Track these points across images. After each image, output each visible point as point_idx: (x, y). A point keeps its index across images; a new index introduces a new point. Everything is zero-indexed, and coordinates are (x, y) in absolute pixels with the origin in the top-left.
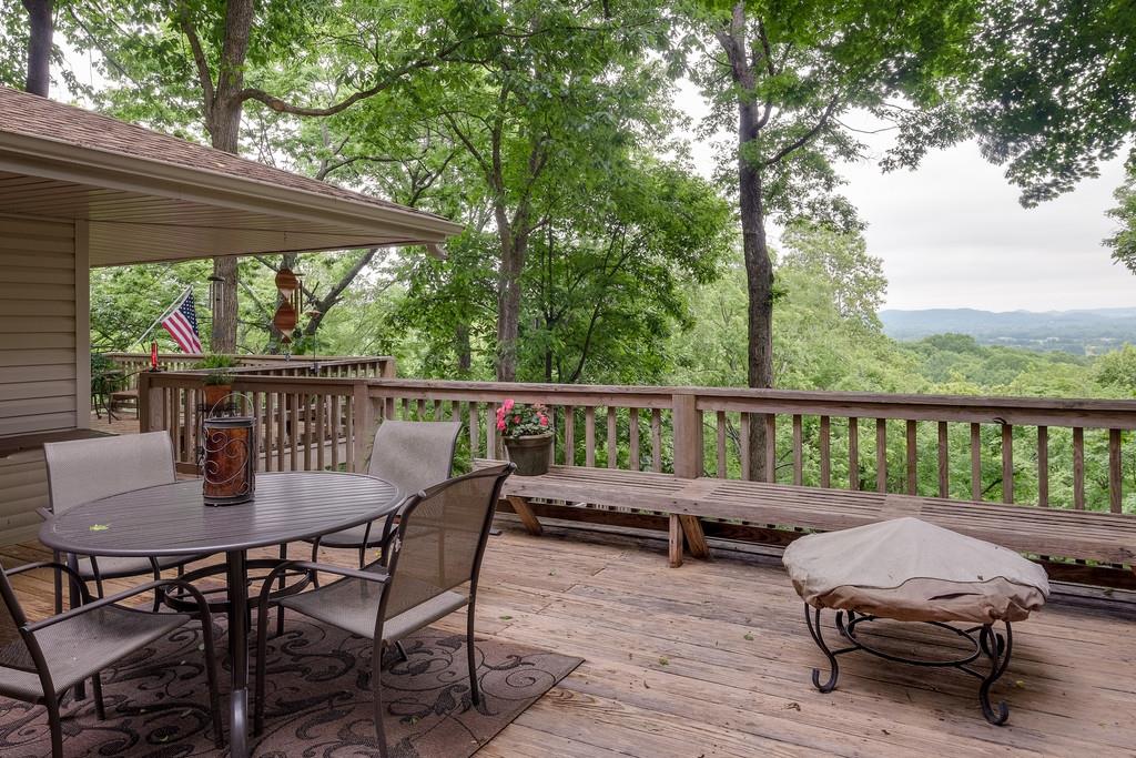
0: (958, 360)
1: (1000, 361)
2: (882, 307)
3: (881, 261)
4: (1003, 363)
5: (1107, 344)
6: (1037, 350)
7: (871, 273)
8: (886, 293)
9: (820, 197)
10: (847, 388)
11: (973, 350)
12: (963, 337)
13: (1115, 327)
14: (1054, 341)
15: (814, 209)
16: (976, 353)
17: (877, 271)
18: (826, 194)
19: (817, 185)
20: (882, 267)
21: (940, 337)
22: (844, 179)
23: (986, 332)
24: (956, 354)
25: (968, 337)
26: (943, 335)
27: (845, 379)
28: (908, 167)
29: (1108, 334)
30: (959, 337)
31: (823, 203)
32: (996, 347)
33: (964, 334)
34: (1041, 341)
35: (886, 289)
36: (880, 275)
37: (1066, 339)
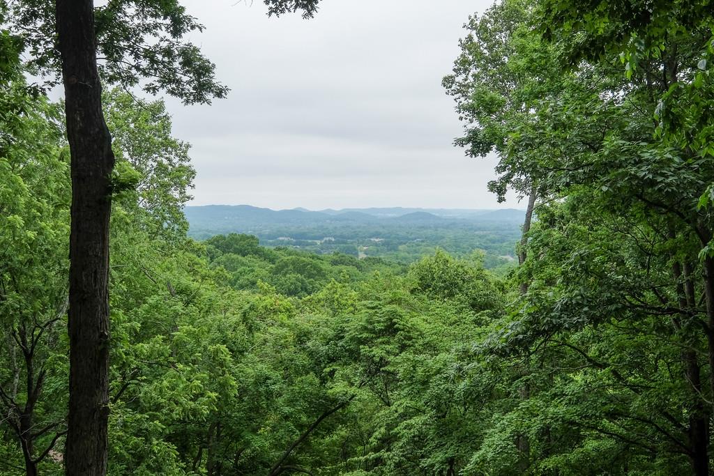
0: (243, 264)
1: (286, 265)
2: (188, 204)
3: (188, 146)
4: (291, 267)
5: (376, 244)
6: (316, 252)
7: (176, 160)
8: (193, 186)
9: (164, 45)
10: (154, 311)
11: (258, 253)
12: (248, 238)
13: (384, 227)
14: (330, 241)
15: (153, 61)
16: (260, 256)
17: (184, 157)
18: (174, 40)
19: (156, 26)
20: (190, 154)
21: (224, 238)
22: (198, 22)
23: (267, 231)
24: (240, 258)
25: (253, 237)
26: (227, 235)
27: (152, 300)
28: (301, 11)
29: (377, 235)
30: (244, 238)
31: (168, 52)
32: (279, 249)
33: (249, 233)
34: (318, 242)
35: (193, 182)
36: (186, 164)
37: (342, 239)
